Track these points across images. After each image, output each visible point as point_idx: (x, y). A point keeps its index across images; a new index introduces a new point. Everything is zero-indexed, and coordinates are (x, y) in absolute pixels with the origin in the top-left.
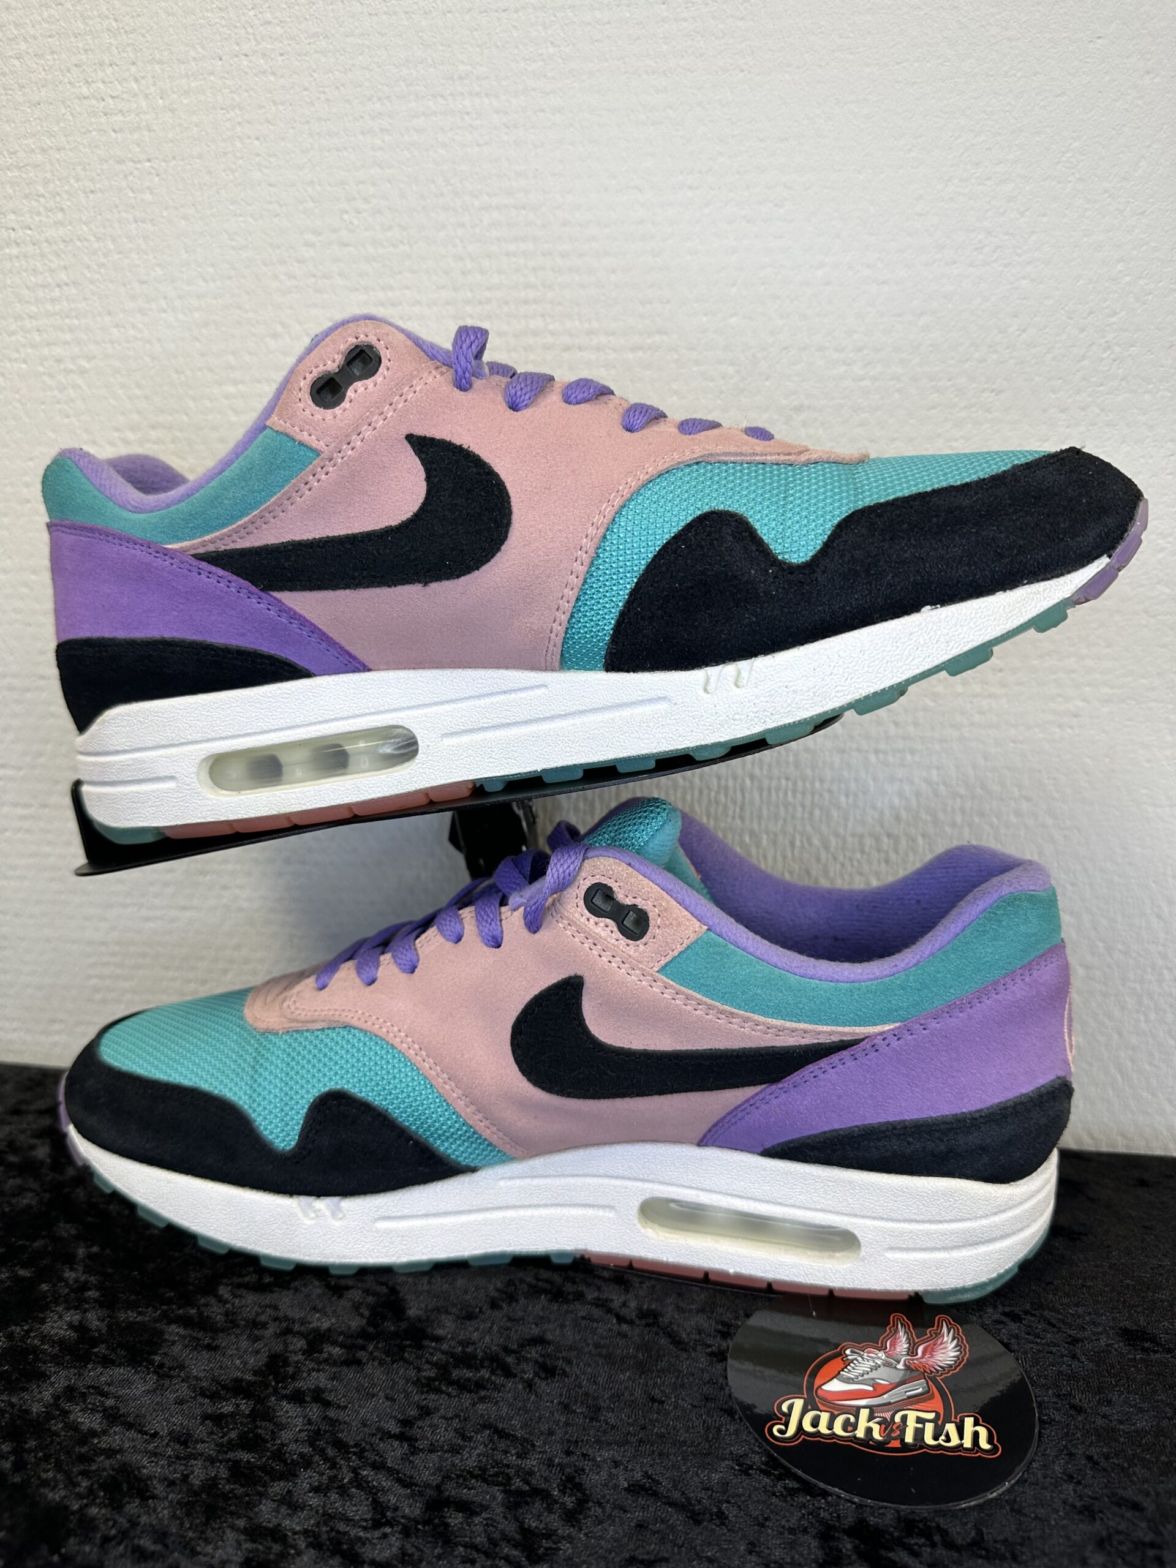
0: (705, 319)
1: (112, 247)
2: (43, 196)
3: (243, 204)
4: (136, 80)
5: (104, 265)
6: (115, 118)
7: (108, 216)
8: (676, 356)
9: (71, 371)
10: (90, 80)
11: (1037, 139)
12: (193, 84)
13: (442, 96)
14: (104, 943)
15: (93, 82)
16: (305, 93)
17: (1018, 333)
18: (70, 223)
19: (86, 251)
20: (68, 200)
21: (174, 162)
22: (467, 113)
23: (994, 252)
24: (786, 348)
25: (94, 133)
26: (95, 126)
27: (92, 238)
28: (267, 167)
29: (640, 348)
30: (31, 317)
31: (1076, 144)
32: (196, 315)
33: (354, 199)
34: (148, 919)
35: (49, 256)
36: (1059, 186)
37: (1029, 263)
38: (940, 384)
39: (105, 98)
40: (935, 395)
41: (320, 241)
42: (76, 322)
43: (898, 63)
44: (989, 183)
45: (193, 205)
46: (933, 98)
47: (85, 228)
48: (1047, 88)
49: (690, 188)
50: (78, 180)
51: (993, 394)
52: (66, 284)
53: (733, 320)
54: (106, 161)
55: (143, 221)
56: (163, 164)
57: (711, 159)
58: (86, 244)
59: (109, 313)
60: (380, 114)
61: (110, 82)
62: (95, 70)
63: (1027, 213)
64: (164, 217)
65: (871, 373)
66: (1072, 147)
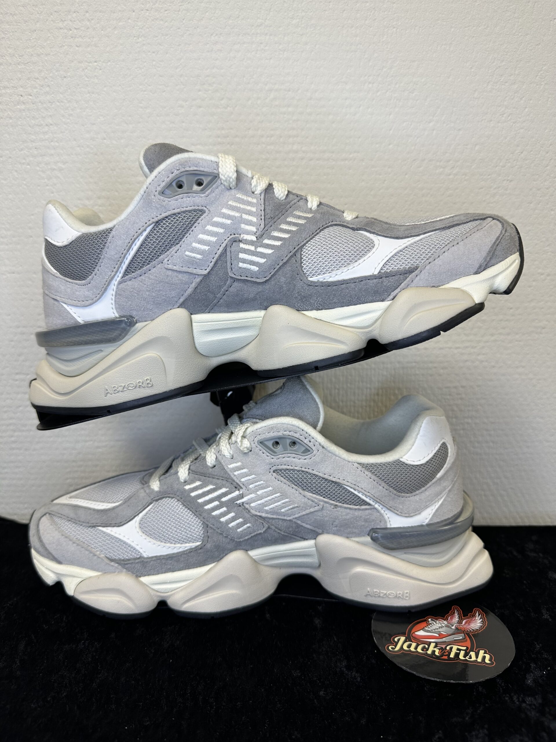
0: (377, 146)
1: (77, 106)
2: (38, 79)
3: (146, 85)
4: (89, 20)
5: (72, 115)
6: (76, 40)
7: (74, 90)
8: (364, 164)
9: (54, 169)
10: (63, 19)
11: (527, 65)
12: (120, 24)
13: (248, 34)
14: (74, 461)
15: (65, 20)
16: (178, 30)
17: (519, 154)
18: (53, 93)
19: (62, 108)
20: (52, 81)
21: (109, 63)
22: (261, 43)
23: (509, 116)
24: (414, 160)
25: (66, 47)
26: (66, 43)
27: (65, 101)
28: (159, 67)
29: (346, 159)
30: (32, 141)
31: (545, 68)
32: (122, 141)
33: (204, 84)
34: (98, 447)
35: (42, 110)
36: (538, 86)
37: (524, 121)
38: (485, 177)
39: (72, 29)
40: (483, 182)
41: (186, 105)
42: (57, 144)
43: (466, 27)
44: (507, 84)
45: (120, 85)
46: (482, 44)
47: (61, 95)
48: (533, 41)
49: (370, 83)
50: (57, 71)
51: (508, 182)
52: (51, 124)
53: (391, 146)
54: (73, 62)
55: (93, 93)
56: (104, 64)
57: (380, 69)
58: (62, 104)
59: (75, 140)
60: (217, 42)
61: (75, 21)
62: (66, 14)
63: (524, 99)
64: (105, 91)
65: (454, 172)
66: (543, 69)
